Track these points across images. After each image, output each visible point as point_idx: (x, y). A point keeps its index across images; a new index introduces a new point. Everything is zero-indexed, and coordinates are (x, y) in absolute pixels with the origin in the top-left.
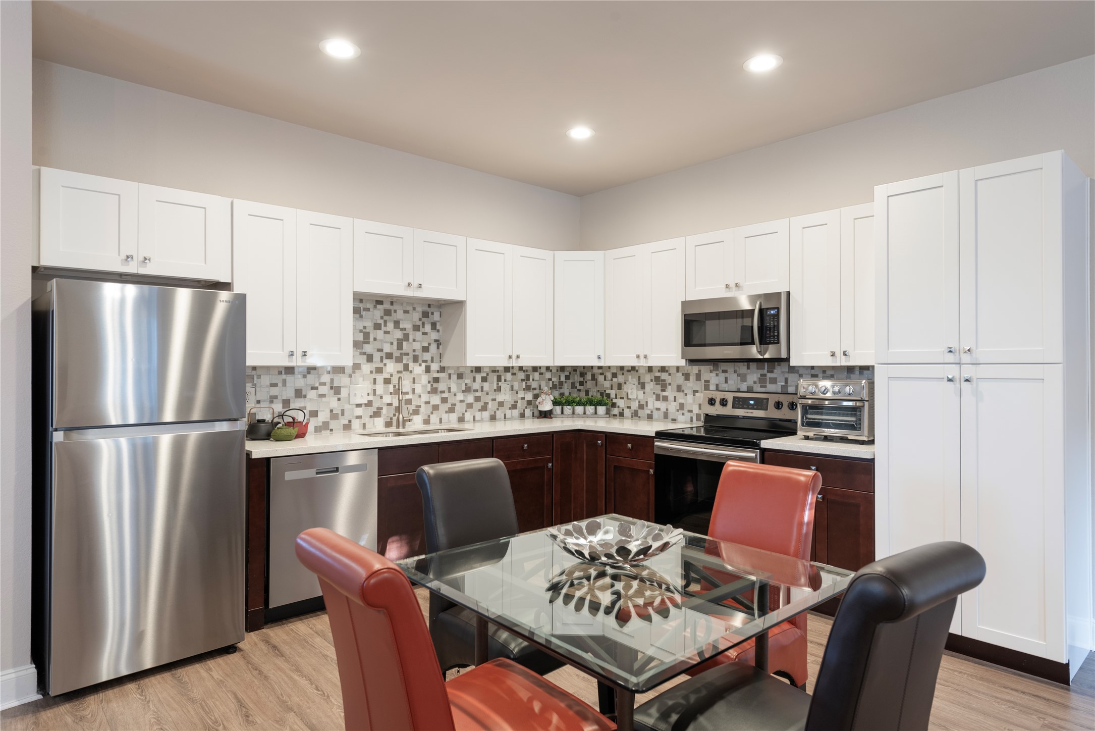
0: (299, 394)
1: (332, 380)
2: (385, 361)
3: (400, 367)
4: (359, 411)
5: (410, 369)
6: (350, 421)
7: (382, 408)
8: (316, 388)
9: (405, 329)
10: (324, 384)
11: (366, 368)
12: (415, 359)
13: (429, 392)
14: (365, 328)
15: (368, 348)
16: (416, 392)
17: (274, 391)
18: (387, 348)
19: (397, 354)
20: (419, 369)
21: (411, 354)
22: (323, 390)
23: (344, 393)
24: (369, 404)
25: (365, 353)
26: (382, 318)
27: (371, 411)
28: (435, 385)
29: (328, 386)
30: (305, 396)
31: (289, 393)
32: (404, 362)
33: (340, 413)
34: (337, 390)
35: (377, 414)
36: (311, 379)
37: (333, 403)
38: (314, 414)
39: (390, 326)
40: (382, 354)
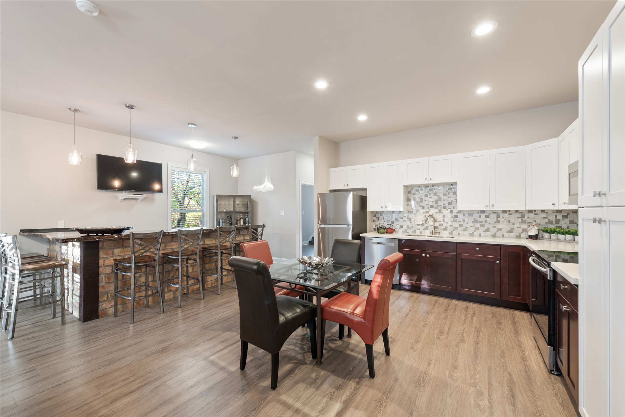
0: (397, 220)
1: (408, 215)
2: (430, 209)
3: (437, 211)
4: (419, 227)
5: (442, 212)
6: (415, 230)
7: (429, 227)
8: (402, 218)
9: (439, 196)
10: (405, 217)
11: (422, 211)
12: (445, 208)
13: (452, 222)
14: (421, 196)
15: (422, 204)
16: (445, 221)
17: (389, 219)
18: (431, 204)
19: (435, 205)
20: (446, 212)
21: (442, 206)
22: (404, 219)
23: (412, 220)
24: (423, 225)
25: (421, 206)
26: (428, 192)
27: (423, 227)
28: (455, 219)
29: (407, 217)
30: (399, 221)
31: (394, 220)
32: (439, 209)
33: (411, 227)
34: (410, 219)
35: (426, 228)
36: (401, 215)
37: (409, 223)
38: (402, 227)
39: (432, 195)
40: (428, 206)
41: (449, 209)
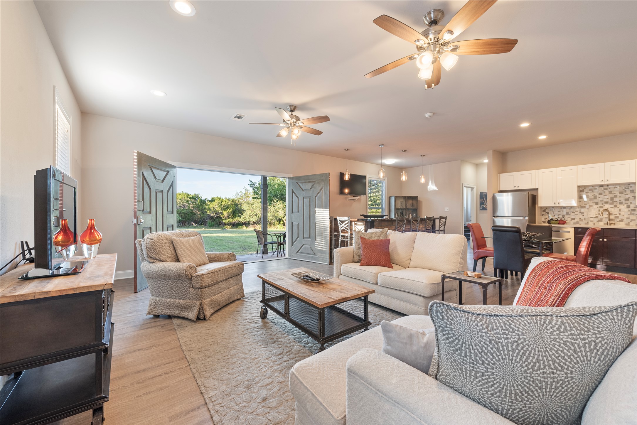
0: (568, 214)
1: (580, 210)
2: (604, 204)
3: (612, 206)
4: (592, 219)
5: (618, 206)
6: (588, 222)
7: (603, 219)
8: (574, 212)
9: (615, 194)
10: (577, 211)
11: (595, 206)
12: (621, 203)
13: (629, 214)
14: (595, 194)
15: (596, 201)
16: (621, 214)
17: (559, 213)
18: (605, 200)
19: (610, 201)
20: (623, 207)
21: (618, 202)
22: (576, 213)
23: (585, 214)
24: (597, 217)
25: (594, 202)
26: (602, 191)
27: (597, 219)
28: (633, 212)
29: (579, 211)
30: (570, 214)
31: (565, 213)
32: (615, 204)
33: (583, 219)
34: (582, 213)
35: (601, 220)
36: (572, 210)
37: (581, 217)
38: (574, 219)
39: (607, 193)
40: (603, 202)
41: (625, 204)
